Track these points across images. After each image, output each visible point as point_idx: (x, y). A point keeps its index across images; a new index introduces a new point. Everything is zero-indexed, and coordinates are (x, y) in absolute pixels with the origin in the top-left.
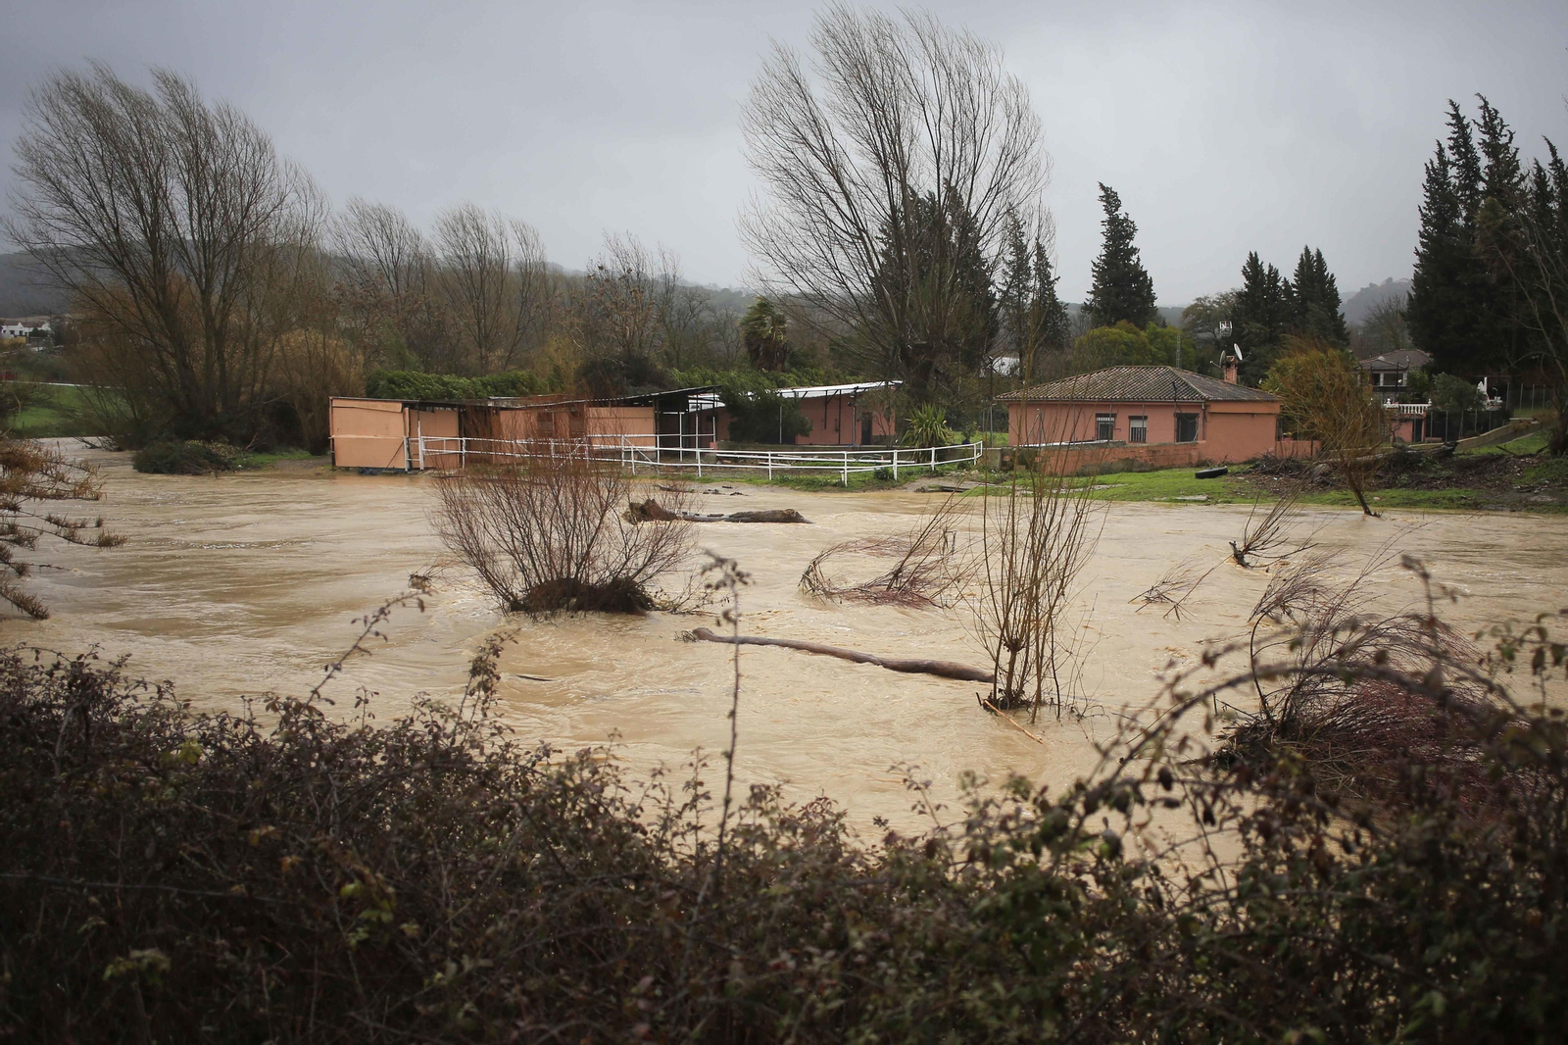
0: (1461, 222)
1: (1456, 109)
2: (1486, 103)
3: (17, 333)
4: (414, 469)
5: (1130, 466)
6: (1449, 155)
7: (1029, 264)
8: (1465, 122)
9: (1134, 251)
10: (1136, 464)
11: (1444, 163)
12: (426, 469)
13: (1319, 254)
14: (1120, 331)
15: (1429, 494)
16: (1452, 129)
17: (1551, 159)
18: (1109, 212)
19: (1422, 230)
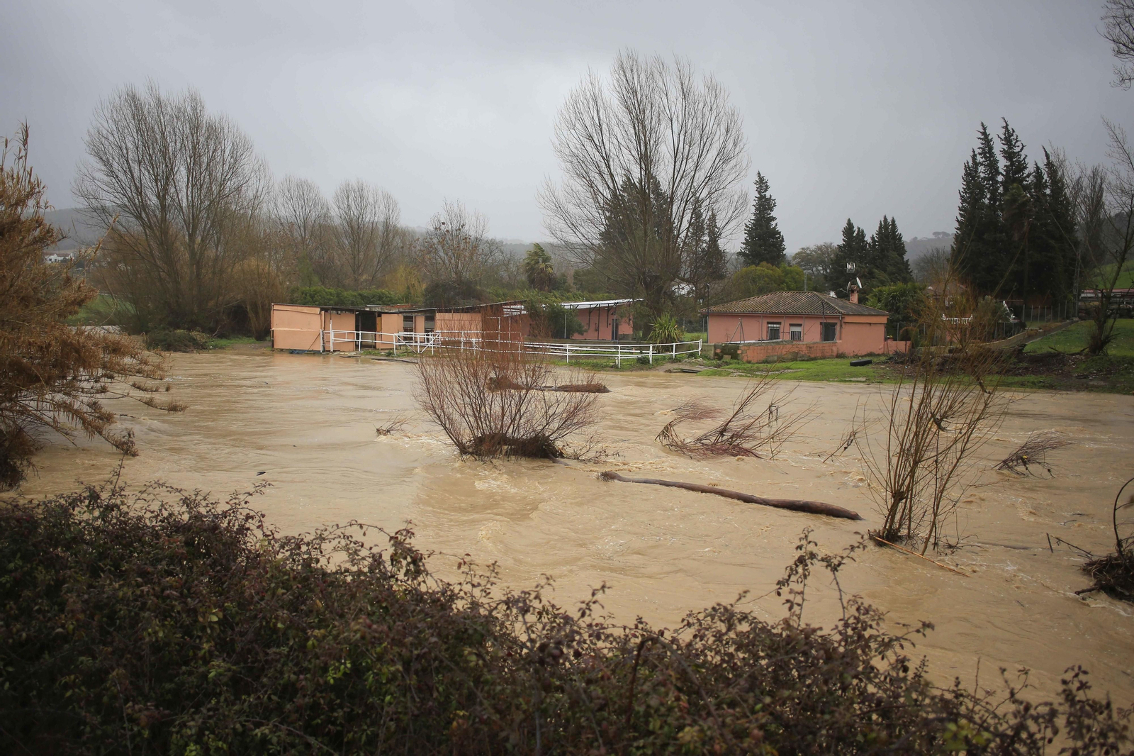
0: (987, 201)
1: (985, 129)
2: (1007, 125)
3: (53, 260)
4: (326, 352)
5: (796, 357)
6: (979, 159)
7: (704, 227)
8: (990, 138)
9: (774, 219)
10: (799, 356)
11: (976, 164)
12: (334, 351)
13: (893, 221)
14: (764, 269)
15: (1017, 379)
16: (981, 141)
17: (1045, 161)
18: (759, 193)
19: (961, 206)
